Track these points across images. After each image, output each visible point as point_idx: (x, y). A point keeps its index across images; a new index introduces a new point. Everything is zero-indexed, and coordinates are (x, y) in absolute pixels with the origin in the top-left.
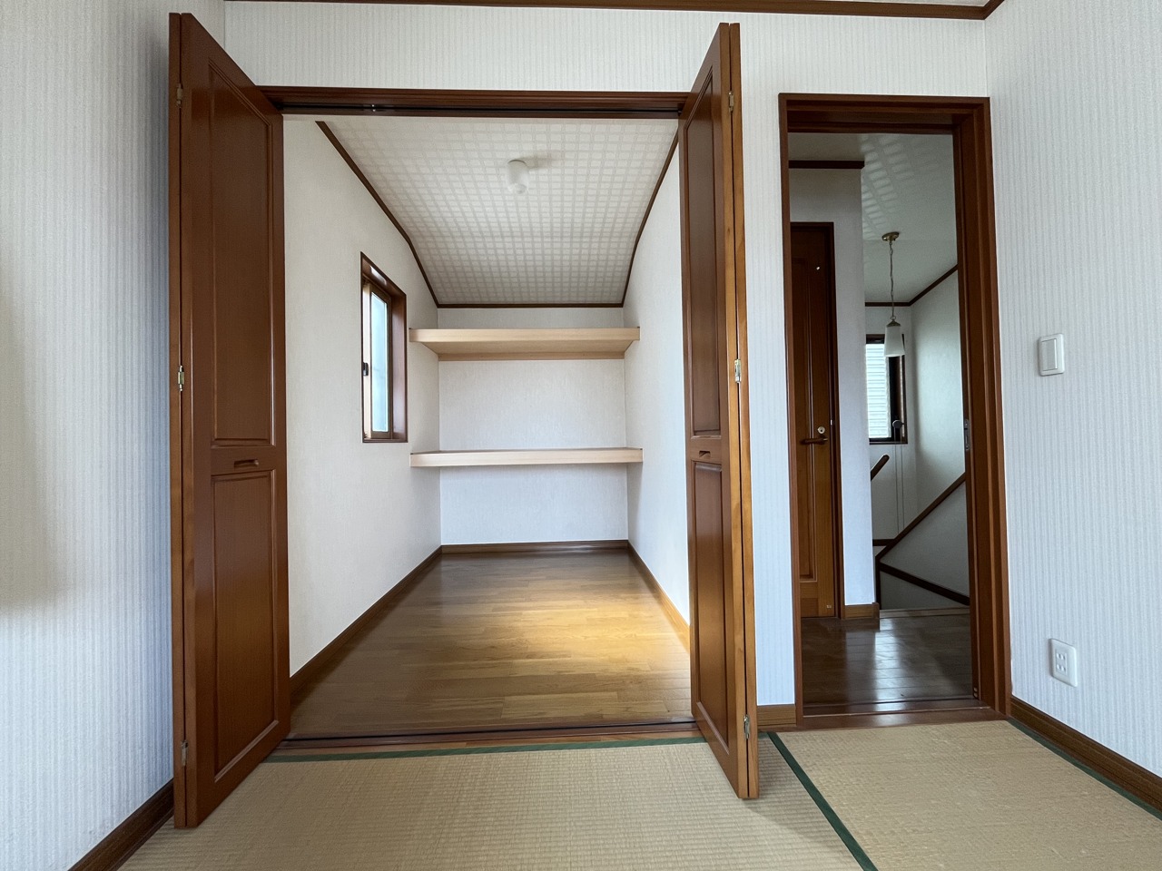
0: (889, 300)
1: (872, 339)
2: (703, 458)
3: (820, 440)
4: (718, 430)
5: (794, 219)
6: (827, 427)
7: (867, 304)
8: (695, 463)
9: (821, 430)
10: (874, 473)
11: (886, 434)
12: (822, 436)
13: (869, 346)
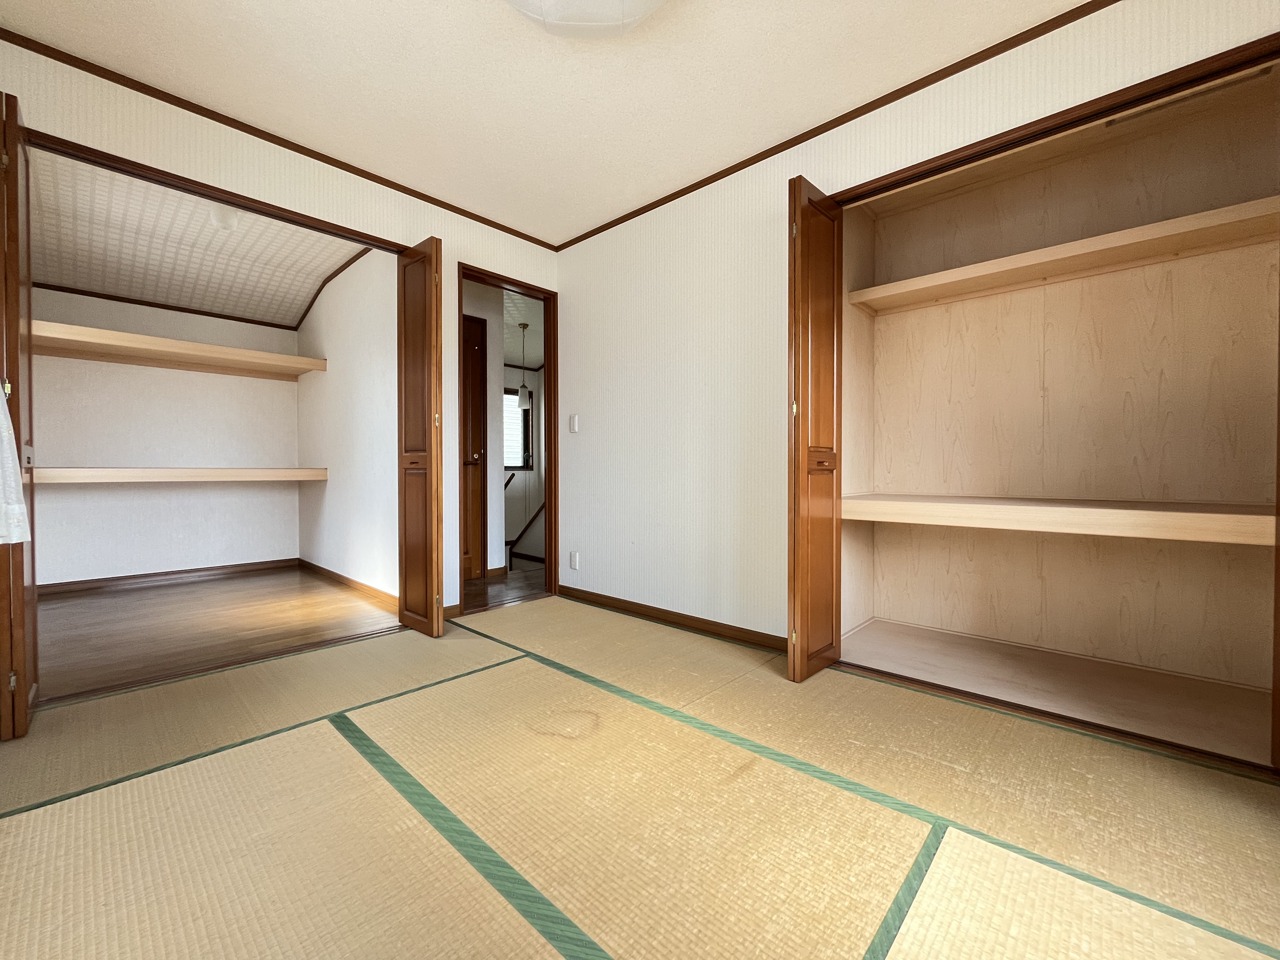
0: (520, 364)
1: (508, 391)
2: (413, 466)
3: (475, 463)
4: (425, 451)
5: (466, 312)
6: (480, 454)
7: (506, 365)
8: (406, 469)
9: (476, 456)
10: (506, 485)
11: (520, 463)
12: (476, 460)
13: (506, 397)
